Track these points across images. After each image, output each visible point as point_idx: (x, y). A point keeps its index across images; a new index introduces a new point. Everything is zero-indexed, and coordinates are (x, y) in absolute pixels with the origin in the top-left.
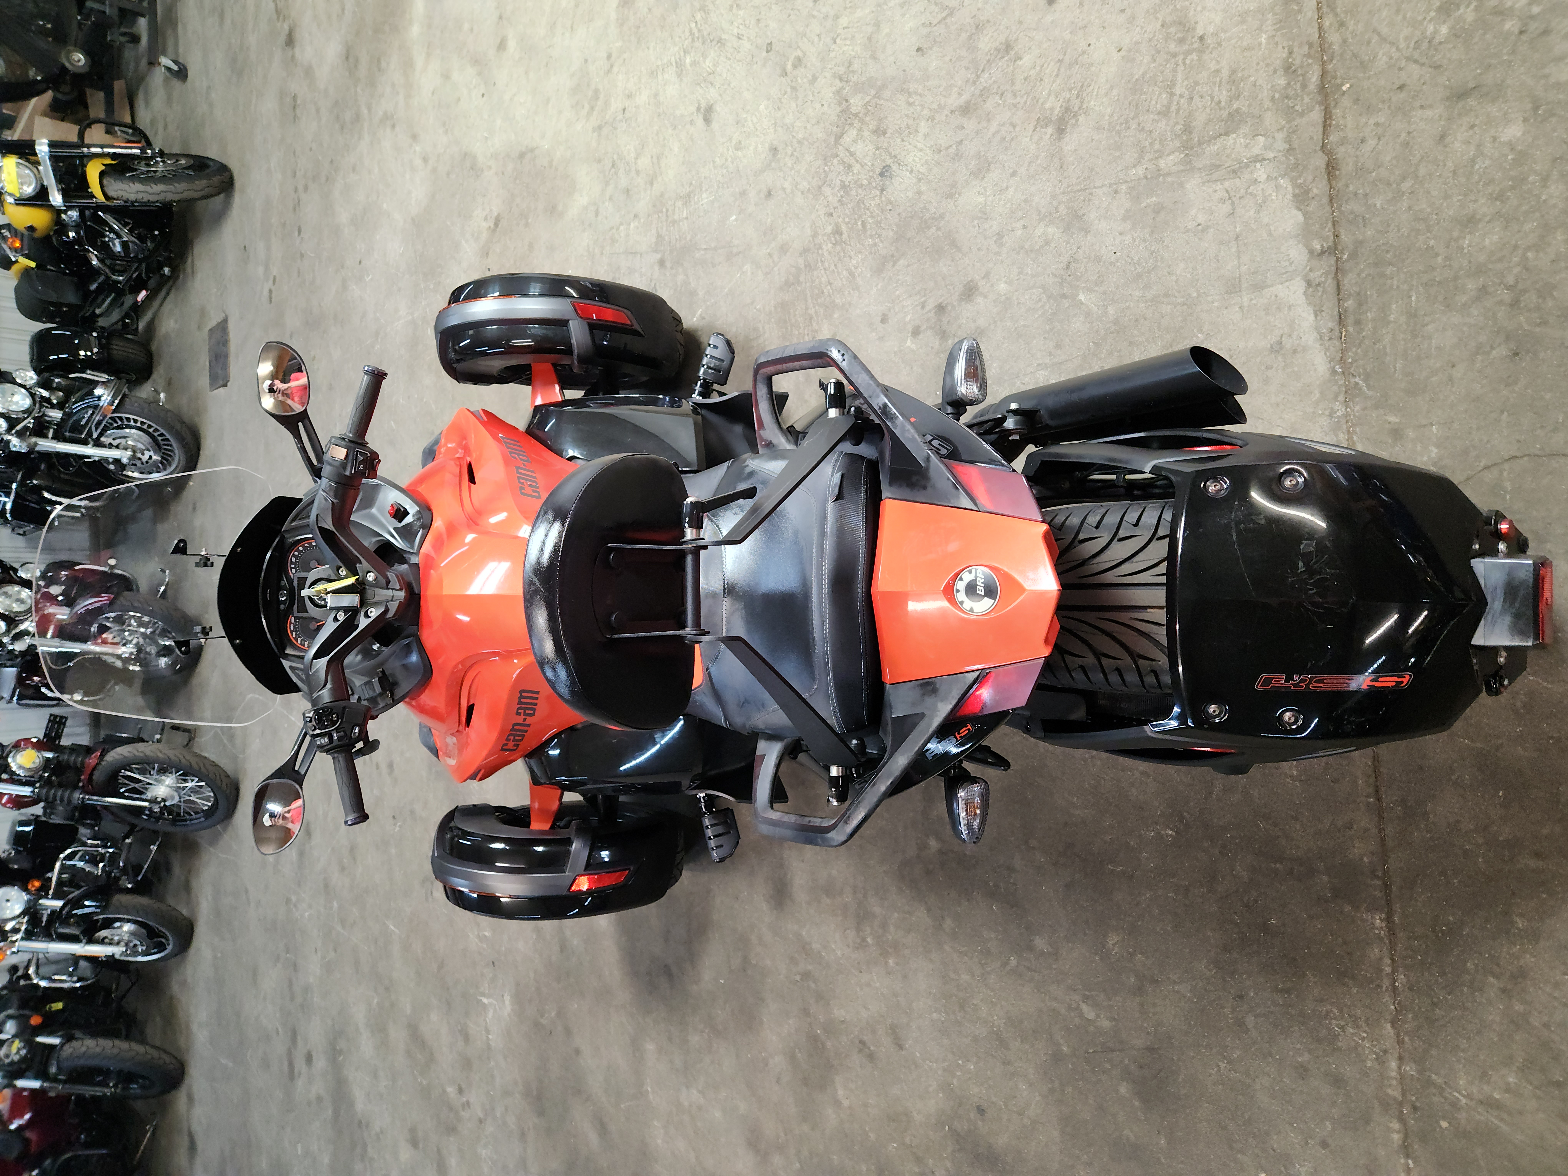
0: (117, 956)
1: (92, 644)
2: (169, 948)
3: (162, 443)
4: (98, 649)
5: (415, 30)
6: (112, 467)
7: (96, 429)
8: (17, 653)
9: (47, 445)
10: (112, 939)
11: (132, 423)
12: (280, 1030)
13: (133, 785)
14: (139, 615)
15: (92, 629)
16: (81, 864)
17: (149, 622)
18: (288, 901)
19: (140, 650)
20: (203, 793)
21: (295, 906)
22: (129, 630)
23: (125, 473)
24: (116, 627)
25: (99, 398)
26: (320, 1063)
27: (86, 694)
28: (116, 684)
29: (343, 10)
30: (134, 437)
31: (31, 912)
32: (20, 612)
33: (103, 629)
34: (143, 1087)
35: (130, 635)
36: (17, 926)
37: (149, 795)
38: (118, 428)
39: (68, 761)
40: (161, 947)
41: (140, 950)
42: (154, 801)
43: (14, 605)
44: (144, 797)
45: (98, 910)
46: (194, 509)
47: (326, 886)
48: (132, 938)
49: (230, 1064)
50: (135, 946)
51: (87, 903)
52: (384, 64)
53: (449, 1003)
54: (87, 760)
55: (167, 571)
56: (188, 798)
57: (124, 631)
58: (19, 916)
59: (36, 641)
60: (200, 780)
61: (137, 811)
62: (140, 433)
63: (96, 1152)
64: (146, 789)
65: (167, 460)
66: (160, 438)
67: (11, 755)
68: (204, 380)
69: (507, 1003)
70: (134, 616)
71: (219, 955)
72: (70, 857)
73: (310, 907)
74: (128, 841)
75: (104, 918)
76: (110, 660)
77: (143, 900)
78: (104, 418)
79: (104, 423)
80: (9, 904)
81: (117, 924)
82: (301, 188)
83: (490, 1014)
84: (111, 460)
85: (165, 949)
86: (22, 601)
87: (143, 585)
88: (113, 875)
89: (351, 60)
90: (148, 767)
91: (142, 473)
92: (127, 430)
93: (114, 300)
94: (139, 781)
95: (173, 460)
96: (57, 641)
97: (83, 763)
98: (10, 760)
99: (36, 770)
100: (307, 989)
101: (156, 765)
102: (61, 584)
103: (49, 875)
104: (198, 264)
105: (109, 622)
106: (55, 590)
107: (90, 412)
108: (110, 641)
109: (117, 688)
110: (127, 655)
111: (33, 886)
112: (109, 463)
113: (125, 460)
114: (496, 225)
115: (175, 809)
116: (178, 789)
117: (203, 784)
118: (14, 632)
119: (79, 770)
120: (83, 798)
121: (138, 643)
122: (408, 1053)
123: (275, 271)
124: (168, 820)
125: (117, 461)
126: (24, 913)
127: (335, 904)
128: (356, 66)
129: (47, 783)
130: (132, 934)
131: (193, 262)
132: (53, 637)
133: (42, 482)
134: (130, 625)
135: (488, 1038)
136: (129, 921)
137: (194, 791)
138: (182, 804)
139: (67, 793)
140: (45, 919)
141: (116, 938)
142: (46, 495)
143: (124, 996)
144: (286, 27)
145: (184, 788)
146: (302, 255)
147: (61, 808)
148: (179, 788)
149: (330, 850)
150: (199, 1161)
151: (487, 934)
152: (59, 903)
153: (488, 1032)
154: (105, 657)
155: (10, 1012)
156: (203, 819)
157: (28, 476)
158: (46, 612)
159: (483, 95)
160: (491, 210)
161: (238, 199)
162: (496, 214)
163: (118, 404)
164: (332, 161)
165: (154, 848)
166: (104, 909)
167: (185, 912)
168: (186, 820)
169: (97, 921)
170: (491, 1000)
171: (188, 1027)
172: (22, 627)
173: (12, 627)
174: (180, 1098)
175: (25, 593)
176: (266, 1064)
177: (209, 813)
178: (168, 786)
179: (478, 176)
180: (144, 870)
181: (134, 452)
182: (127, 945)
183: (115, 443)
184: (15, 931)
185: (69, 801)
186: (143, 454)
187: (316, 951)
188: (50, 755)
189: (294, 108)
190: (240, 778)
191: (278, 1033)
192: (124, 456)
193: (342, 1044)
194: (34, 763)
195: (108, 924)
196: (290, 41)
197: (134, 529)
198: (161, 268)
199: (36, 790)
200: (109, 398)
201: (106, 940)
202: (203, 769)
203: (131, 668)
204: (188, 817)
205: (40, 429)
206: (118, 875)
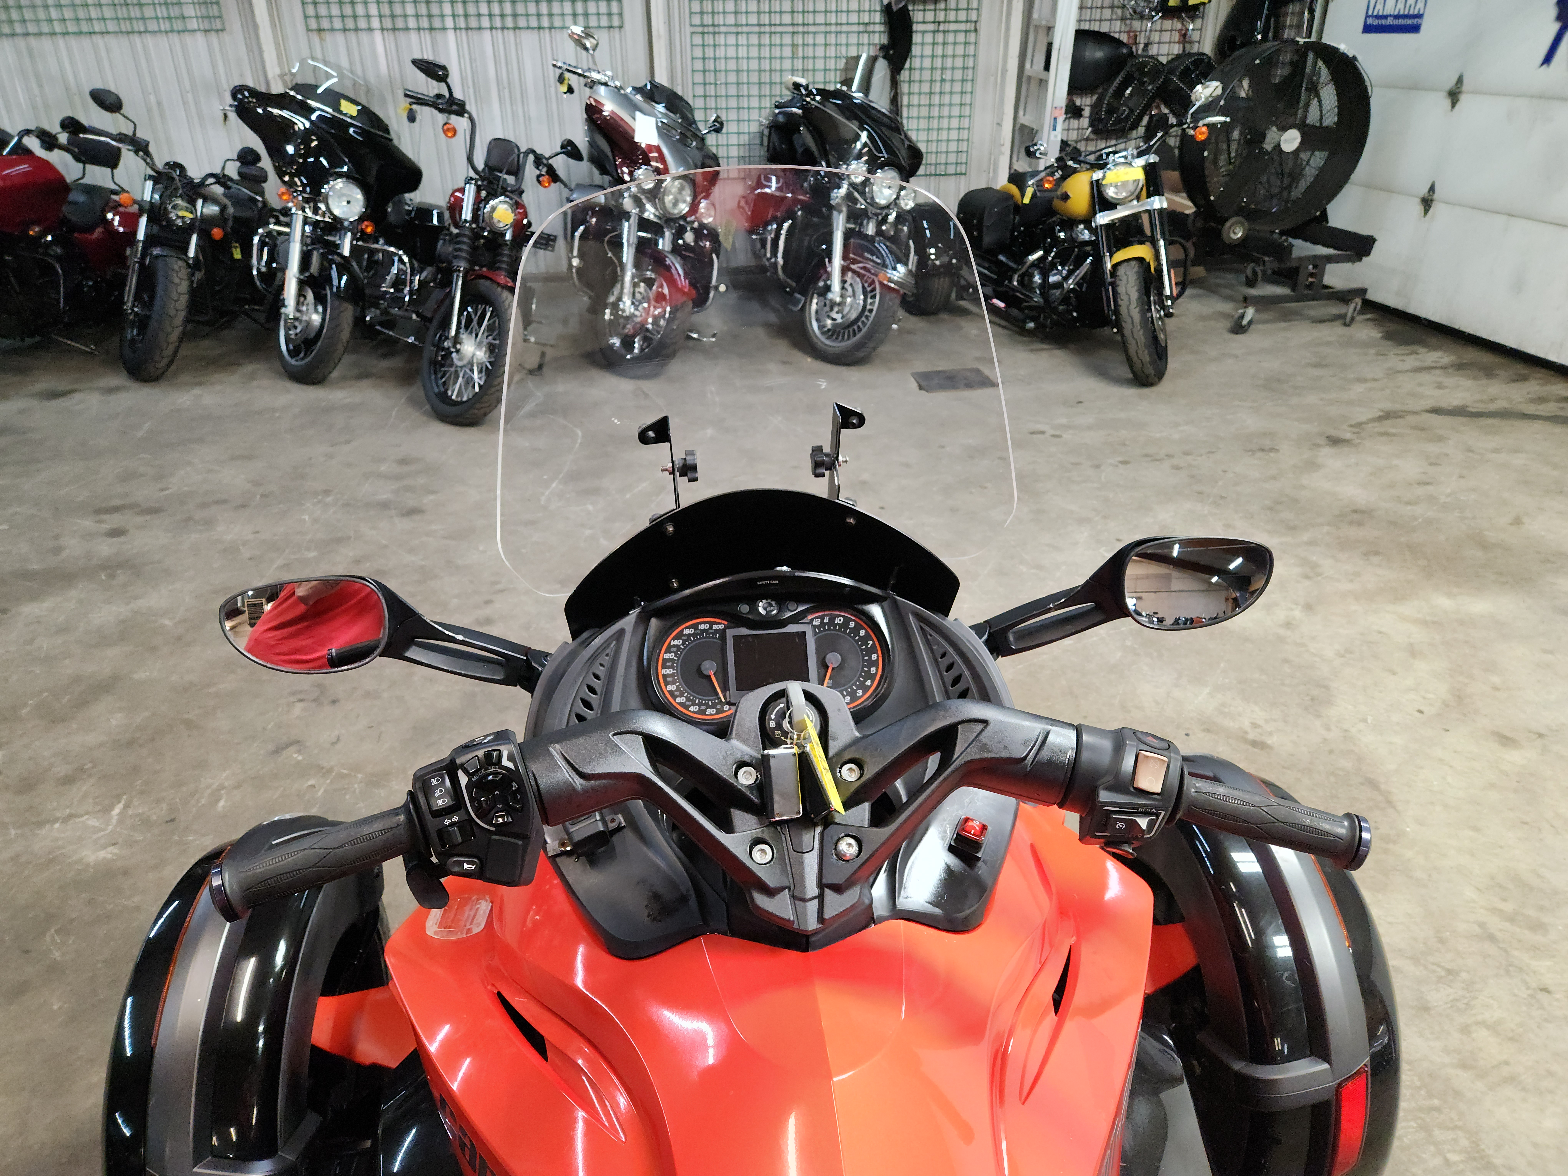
0: (283, 310)
1: (633, 274)
2: (293, 362)
3: (851, 330)
4: (628, 278)
5: (1443, 602)
6: (821, 284)
7: (861, 268)
8: (621, 201)
9: (840, 224)
10: (303, 304)
11: (869, 301)
12: (167, 492)
13: (475, 319)
14: (667, 316)
15: (649, 273)
16: (394, 270)
17: (658, 326)
18: (327, 492)
19: (627, 318)
20: (466, 389)
21: (319, 502)
22: (649, 307)
23: (815, 296)
24: (652, 294)
25: (895, 269)
26: (105, 548)
27: (579, 270)
28: (590, 297)
29: (1408, 503)
30: (854, 303)
31: (336, 225)
32: (664, 203)
33: (650, 283)
34: (133, 340)
35: (644, 308)
36: (320, 212)
37: (464, 336)
38: (863, 287)
39: (502, 255)
40: (293, 353)
41: (291, 332)
42: (457, 340)
43: (671, 197)
44: (462, 331)
45: (335, 290)
46: (785, 363)
47: (339, 541)
48: (304, 324)
49: (140, 434)
50: (295, 328)
51: (345, 278)
52: (1375, 559)
53: (131, 743)
54: (504, 273)
55: (713, 339)
56: (461, 375)
57: (649, 302)
58: (331, 213)
59: (634, 220)
60: (480, 387)
61: (445, 323)
62: (860, 309)
63: (62, 297)
64: (471, 333)
65: (832, 335)
66: (855, 327)
67: (507, 199)
68: (921, 366)
69: (102, 854)
70: (665, 311)
71: (277, 415)
72: (401, 260)
73: (315, 521)
74: (414, 316)
75: (326, 295)
76: (616, 291)
77: (346, 333)
78: (873, 274)
79: (868, 274)
80: (345, 203)
81: (320, 309)
82: (1175, 461)
83: (93, 822)
84: (829, 282)
85: (292, 357)
86: (675, 204)
87: (699, 318)
88: (382, 302)
89: (1356, 516)
90: (495, 333)
91: (817, 312)
92: (862, 297)
93: (990, 278)
94: (480, 325)
95: (834, 341)
96: (634, 240)
97: (499, 269)
98: (502, 198)
99: (491, 224)
100: (209, 523)
101: (497, 342)
102: (696, 241)
103: (381, 241)
104: (1045, 354)
105: (658, 287)
106: (689, 237)
107: (879, 261)
108: (637, 290)
109: (586, 299)
110: (621, 306)
111: (367, 226)
112: (825, 281)
113: (830, 296)
114: (1254, 744)
115: (448, 362)
116: (471, 364)
117: (477, 389)
118: (642, 197)
119: (493, 266)
120: (459, 271)
121: (636, 316)
122: (77, 679)
123: (1067, 436)
124: (436, 355)
125: (828, 288)
126: (335, 218)
127: (312, 554)
128: (1351, 523)
129: (476, 235)
130: (309, 323)
131: (1043, 349)
132: (639, 238)
133: (799, 220)
134: (655, 307)
135: (56, 820)
136: (324, 320)
137: (469, 381)
138: (453, 369)
139: (464, 254)
140: (330, 238)
141: (304, 308)
142: (786, 225)
143: (249, 317)
144: (1348, 436)
145: (472, 370)
146: (1097, 467)
147: (450, 249)
148: (472, 366)
149: (384, 542)
150: (34, 403)
151: (222, 803)
152: (346, 252)
153: (66, 819)
154: (618, 286)
155: (231, 210)
156: (436, 390)
157: (805, 207)
158: (665, 230)
159: (1420, 712)
160: (1271, 734)
161: (1132, 392)
162: (1269, 742)
163: (890, 288)
164: (1222, 497)
165: (411, 340)
166: (337, 295)
167: (335, 374)
168: (435, 373)
169: (325, 289)
170: (114, 821)
171: (200, 384)
172: (648, 206)
173: (648, 195)
174: (117, 379)
175: (684, 208)
176: (128, 477)
177: (444, 397)
178: (474, 355)
179: (1306, 709)
180: (387, 332)
181: (839, 304)
182: (296, 319)
183: (847, 285)
184: (316, 211)
185: (456, 257)
186: (837, 312)
187: (257, 532)
188: (508, 237)
189: (1263, 450)
190: (483, 428)
191: (162, 490)
192: (835, 294)
193: (122, 577)
194: (499, 221)
195: (320, 299)
196: (1335, 441)
197: (755, 306)
198: (1032, 319)
199: (468, 225)
200: (896, 278)
201: (302, 299)
202: (493, 389)
203: (608, 311)
204: (439, 376)
205: (856, 216)
206: (382, 306)
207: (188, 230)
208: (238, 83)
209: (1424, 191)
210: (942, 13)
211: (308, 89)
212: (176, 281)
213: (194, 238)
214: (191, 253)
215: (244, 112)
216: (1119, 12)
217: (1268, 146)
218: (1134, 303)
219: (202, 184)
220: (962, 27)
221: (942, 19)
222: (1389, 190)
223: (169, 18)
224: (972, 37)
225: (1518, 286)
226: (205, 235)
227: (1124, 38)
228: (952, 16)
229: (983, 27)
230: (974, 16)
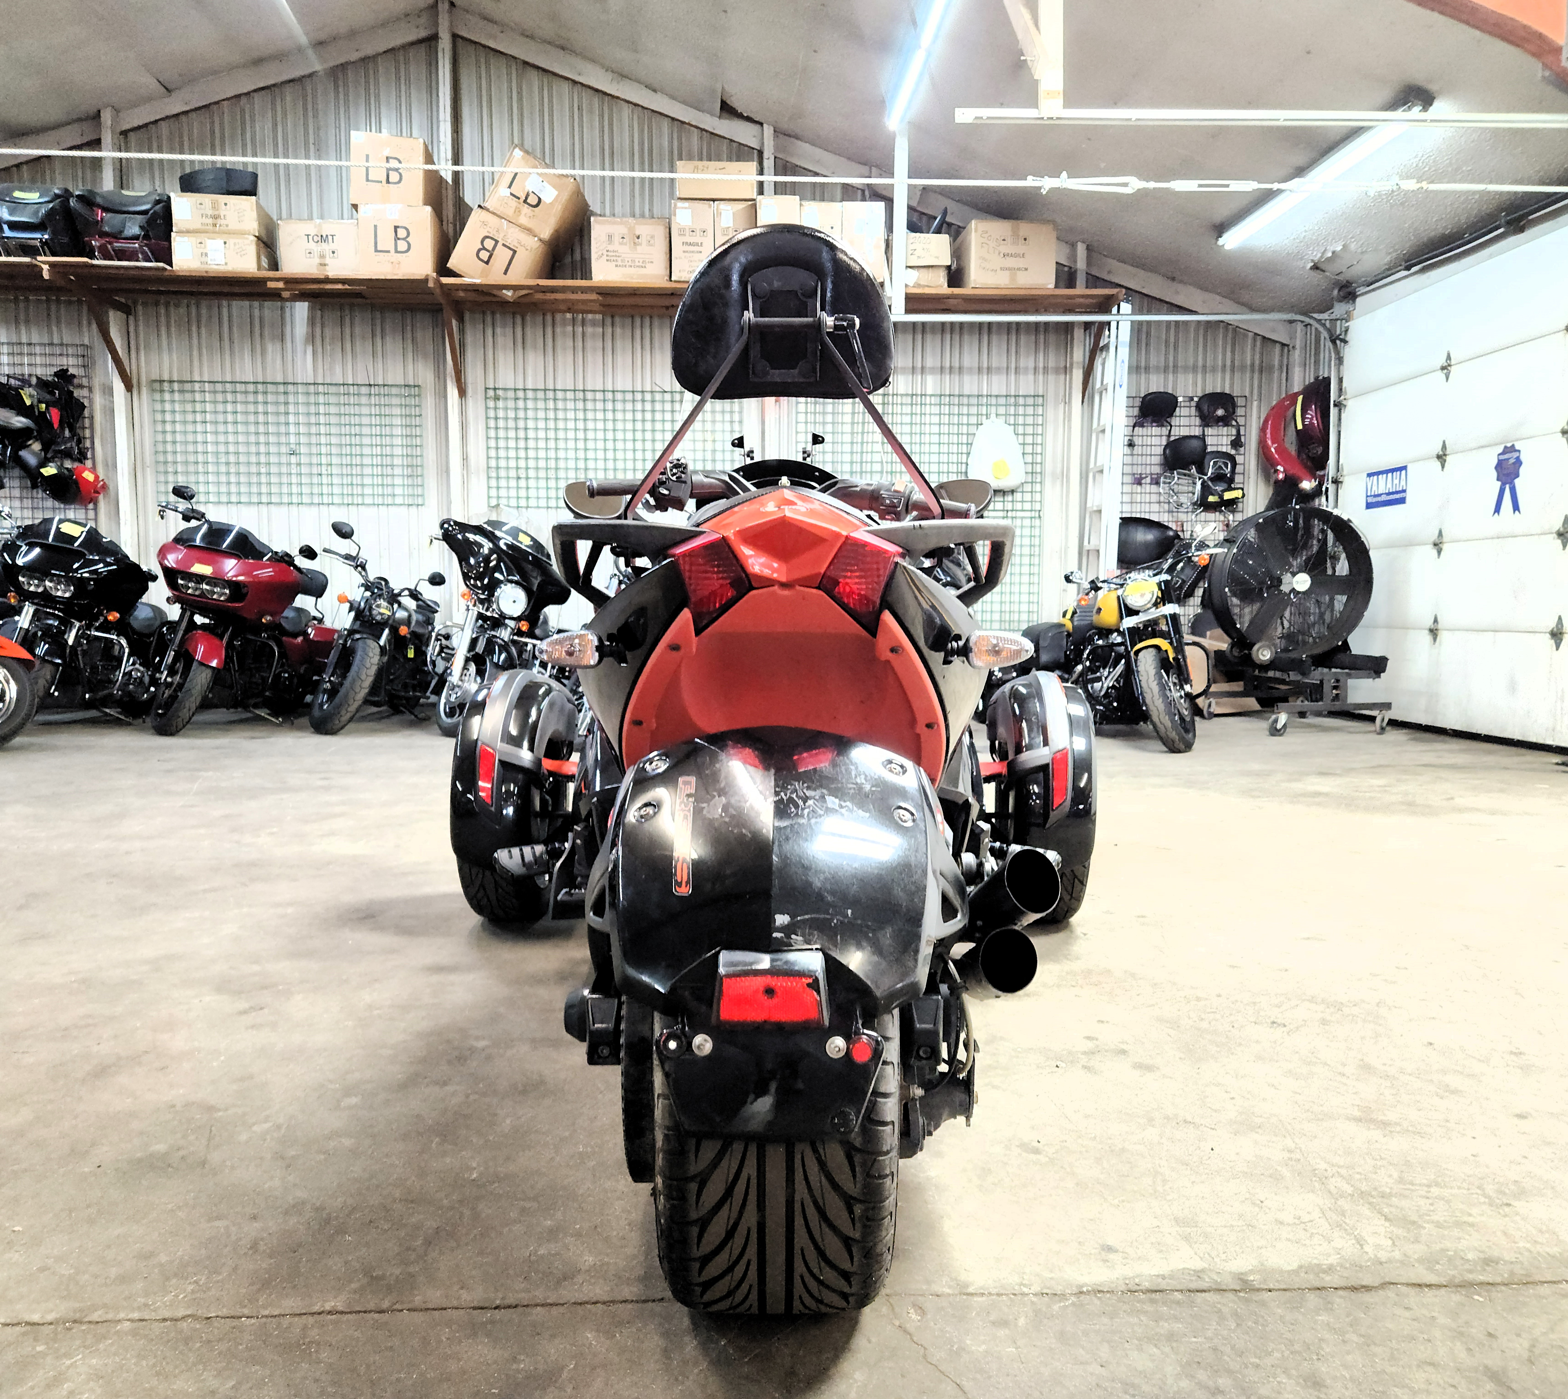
0: (449, 680)
10: (466, 675)
31: (502, 619)
34: (322, 704)
36: (491, 610)
40: (449, 714)
41: (451, 697)
45: (494, 664)
48: (464, 690)
50: (456, 693)
51: (503, 655)
58: (500, 611)
75: (486, 668)
80: (511, 603)
81: (478, 679)
85: (447, 717)
111: (523, 625)
126: (502, 614)
130: (467, 690)
141: (466, 679)
169: (485, 664)
182: (458, 687)
184: (488, 609)
195: (480, 672)
201: (465, 671)
207: (382, 625)
208: (445, 517)
209: (1430, 623)
210: (1010, 504)
211: (498, 524)
212: (371, 654)
213: (386, 631)
214: (382, 642)
215: (448, 537)
216: (1166, 506)
217: (1285, 588)
218: (1152, 678)
219: (399, 595)
220: (1028, 514)
221: (1010, 508)
222: (1406, 628)
223: (383, 495)
224: (1037, 522)
225: (1513, 687)
226: (394, 630)
227: (1173, 526)
228: (1019, 506)
229: (1045, 514)
230: (1037, 507)
